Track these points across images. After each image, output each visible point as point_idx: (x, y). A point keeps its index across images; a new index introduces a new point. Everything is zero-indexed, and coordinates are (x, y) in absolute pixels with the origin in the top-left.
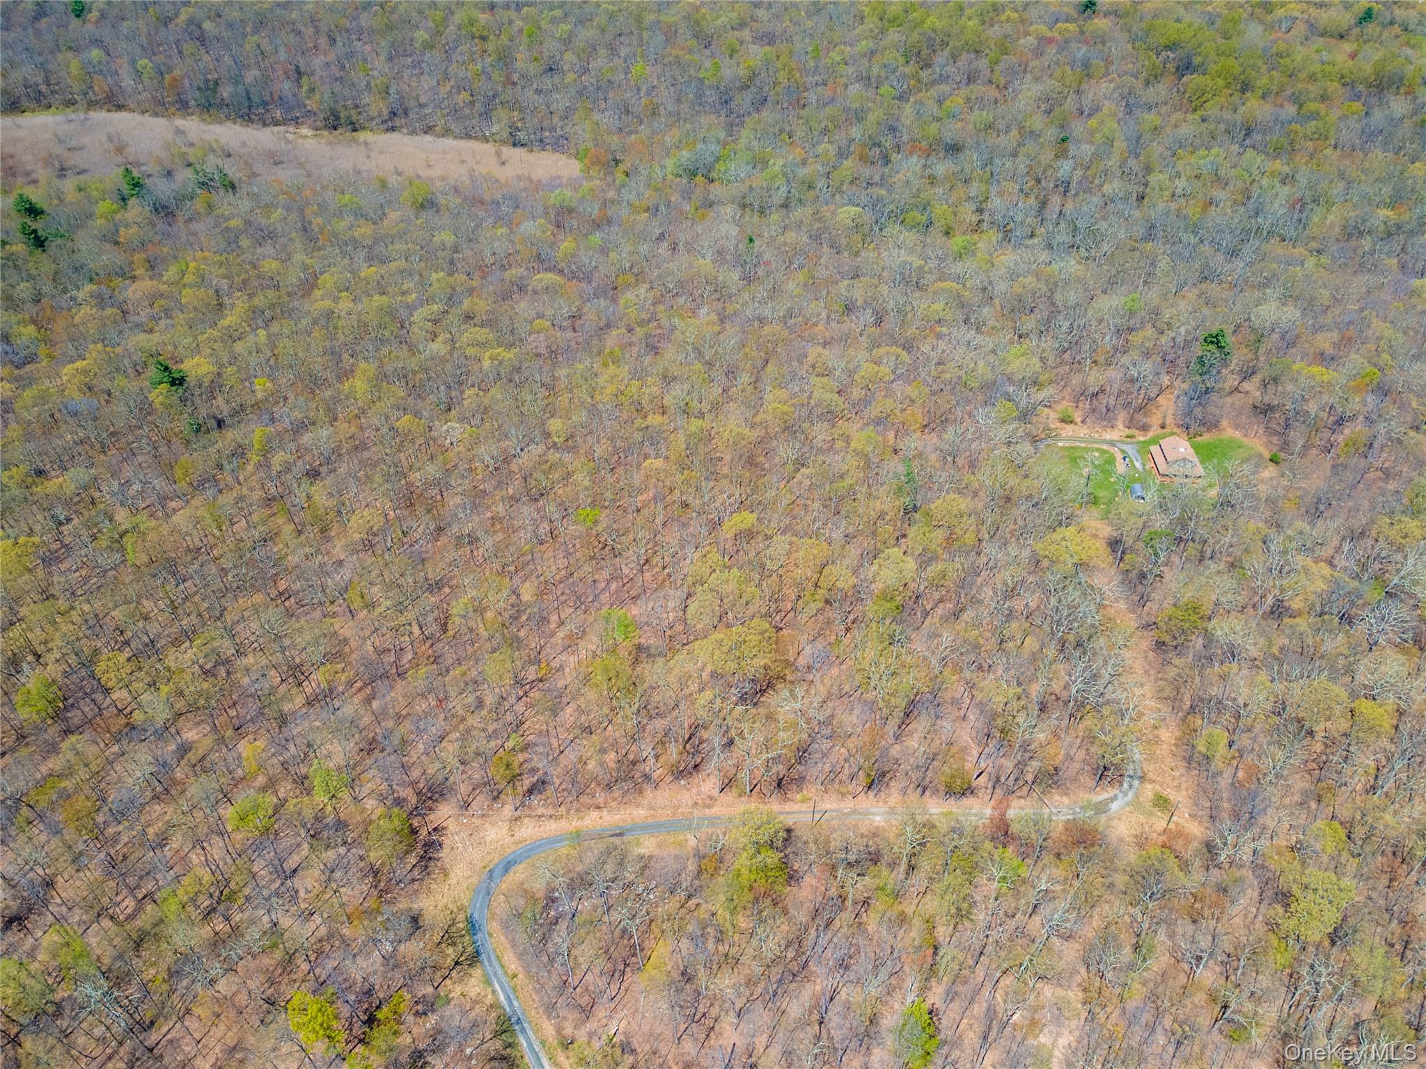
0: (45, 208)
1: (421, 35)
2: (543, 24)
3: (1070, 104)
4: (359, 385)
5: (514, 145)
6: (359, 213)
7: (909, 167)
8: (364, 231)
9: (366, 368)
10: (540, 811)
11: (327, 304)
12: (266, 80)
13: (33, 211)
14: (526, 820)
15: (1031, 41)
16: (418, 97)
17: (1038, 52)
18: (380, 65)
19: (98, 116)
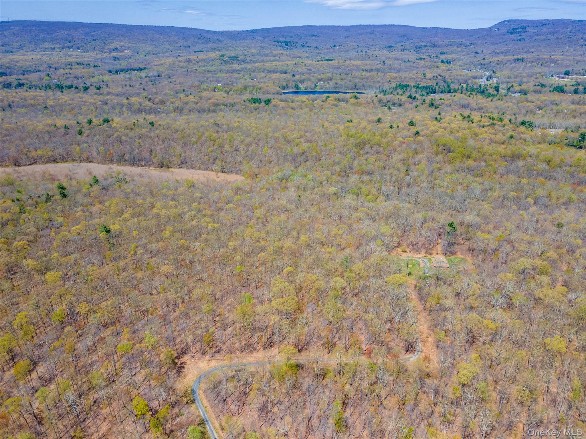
0: (66, 187)
1: (194, 139)
2: (234, 137)
3: (411, 161)
4: (167, 233)
5: (222, 172)
6: (169, 188)
7: (354, 178)
8: (171, 192)
9: (170, 228)
10: (218, 358)
11: (158, 211)
12: (140, 153)
13: (63, 188)
14: (213, 361)
15: (397, 142)
16: (191, 158)
17: (400, 146)
18: (178, 149)
19: (83, 164)
